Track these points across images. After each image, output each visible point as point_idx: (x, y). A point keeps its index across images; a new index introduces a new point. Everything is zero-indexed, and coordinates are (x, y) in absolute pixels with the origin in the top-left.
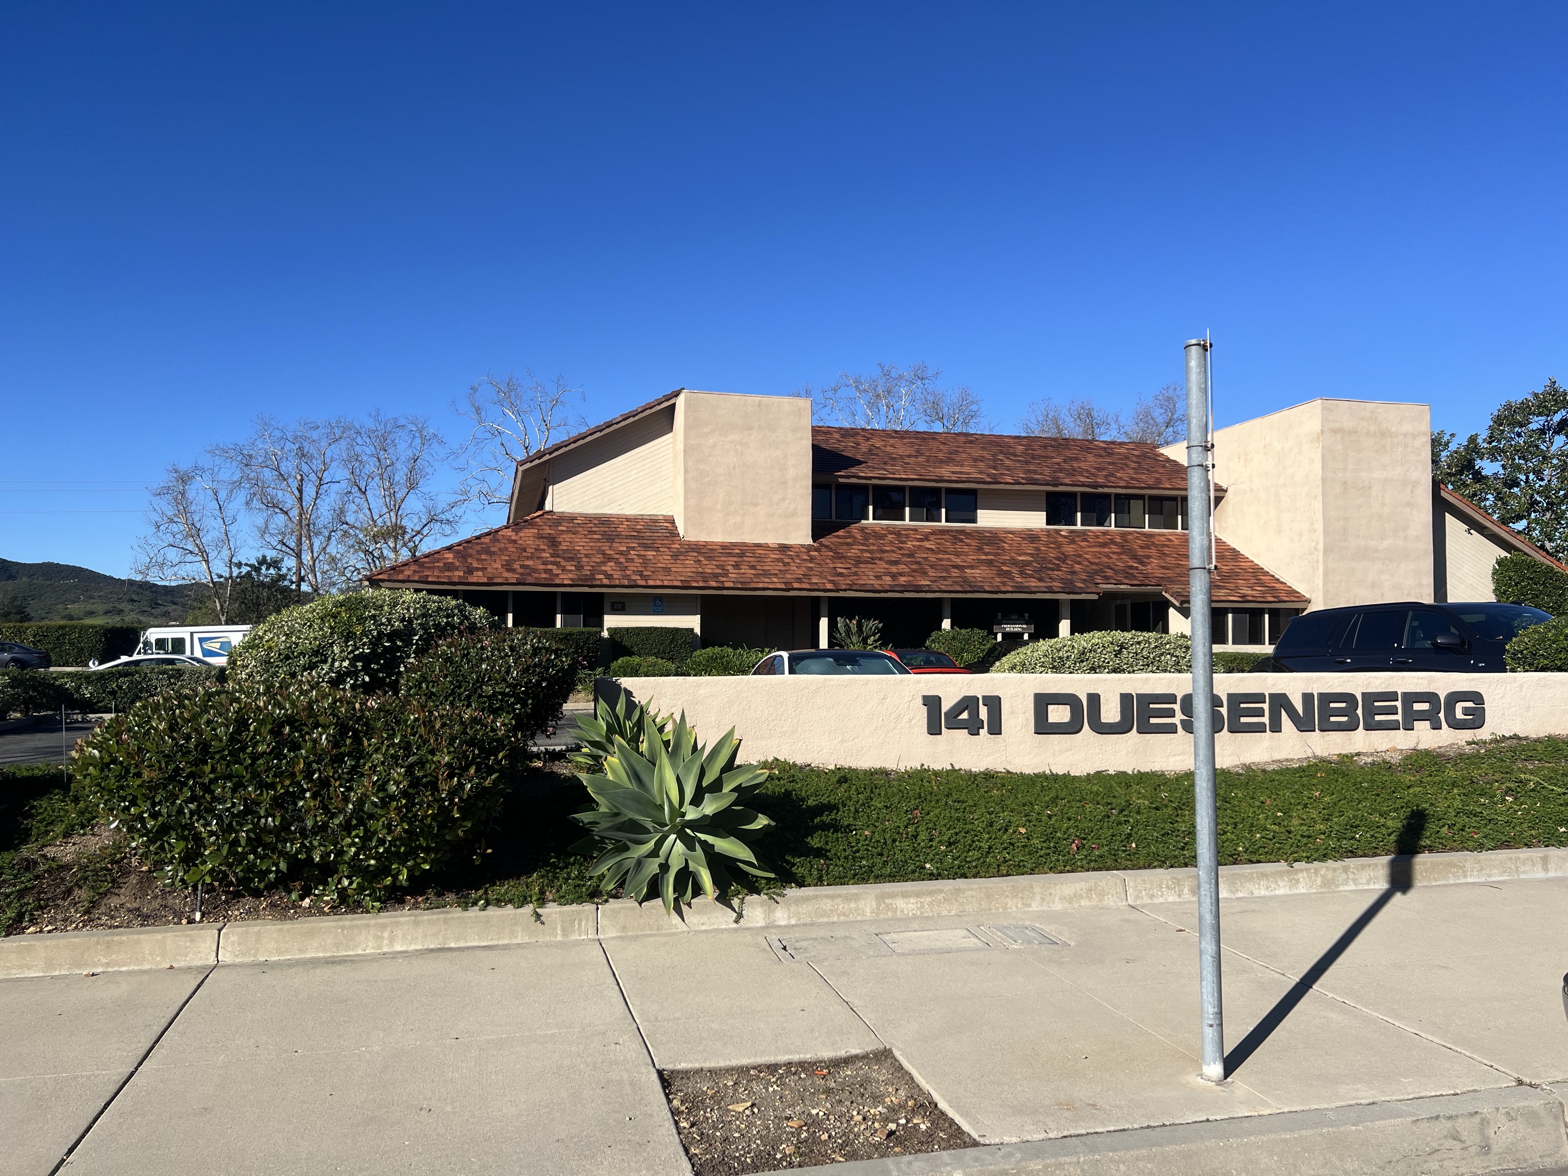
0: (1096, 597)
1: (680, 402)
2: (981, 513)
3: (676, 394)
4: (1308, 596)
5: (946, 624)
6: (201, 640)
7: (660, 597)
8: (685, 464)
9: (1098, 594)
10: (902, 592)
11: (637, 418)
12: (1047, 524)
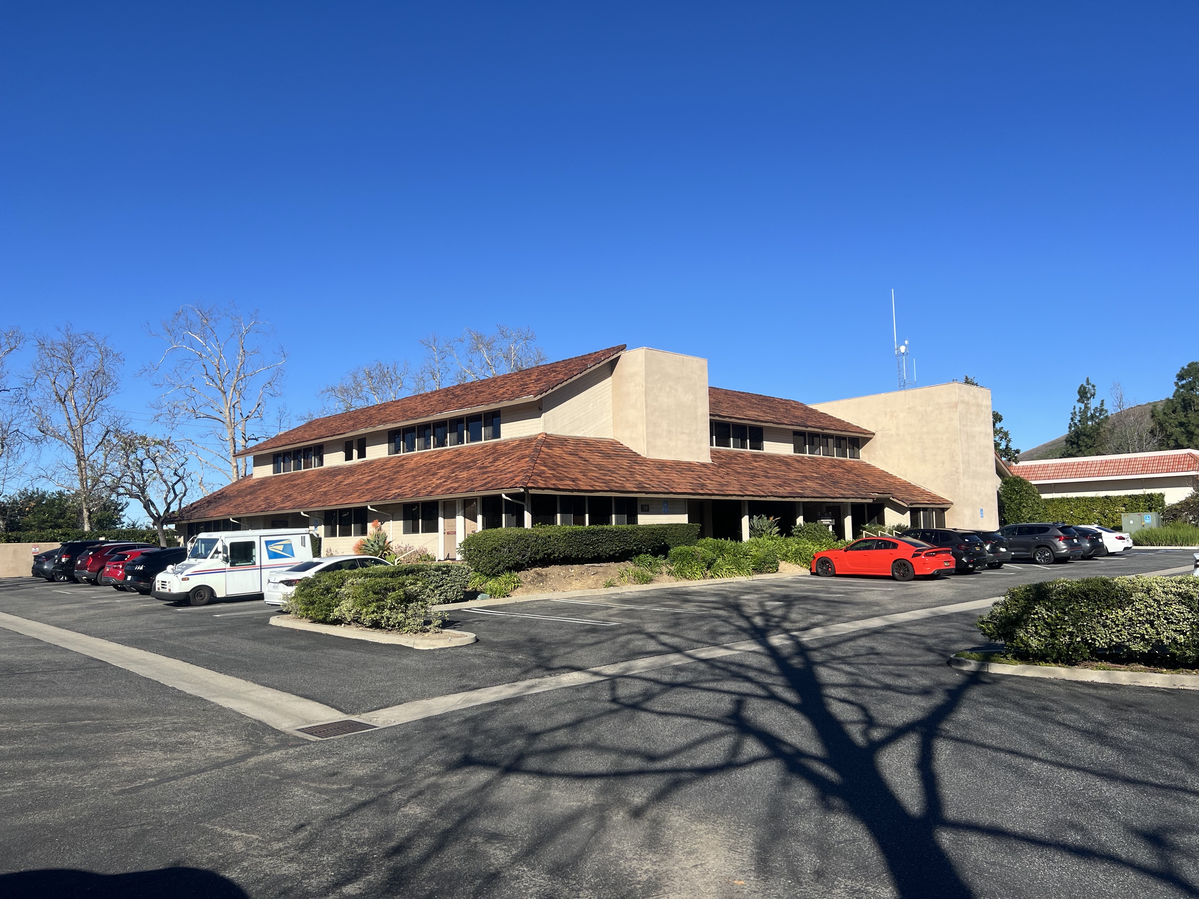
0: (871, 501)
1: (625, 356)
2: (765, 443)
3: (623, 348)
4: (951, 500)
5: (800, 520)
6: (268, 543)
7: (666, 500)
8: (646, 401)
9: (873, 499)
10: (794, 497)
11: (601, 364)
12: (795, 452)
